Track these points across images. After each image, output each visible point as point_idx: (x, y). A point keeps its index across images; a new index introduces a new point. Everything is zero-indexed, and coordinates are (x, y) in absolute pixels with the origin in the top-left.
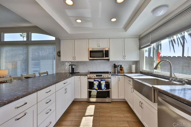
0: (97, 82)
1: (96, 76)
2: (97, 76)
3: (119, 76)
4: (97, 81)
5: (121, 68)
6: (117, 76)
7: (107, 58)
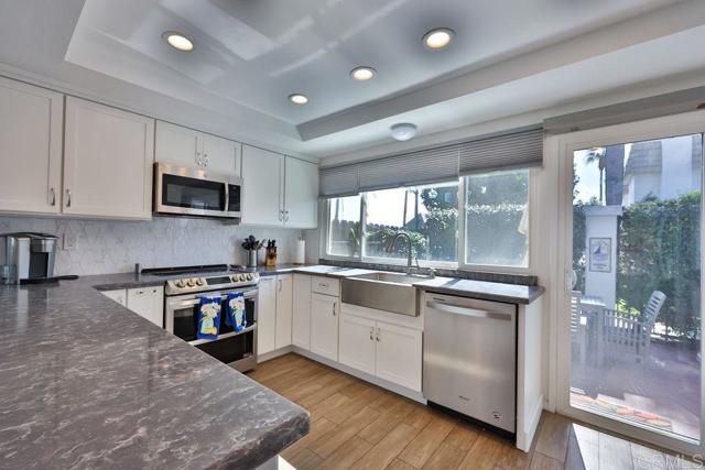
0: (215, 304)
1: (209, 284)
2: (210, 281)
3: (280, 277)
4: (215, 300)
5: (272, 251)
6: (274, 277)
7: (233, 214)
